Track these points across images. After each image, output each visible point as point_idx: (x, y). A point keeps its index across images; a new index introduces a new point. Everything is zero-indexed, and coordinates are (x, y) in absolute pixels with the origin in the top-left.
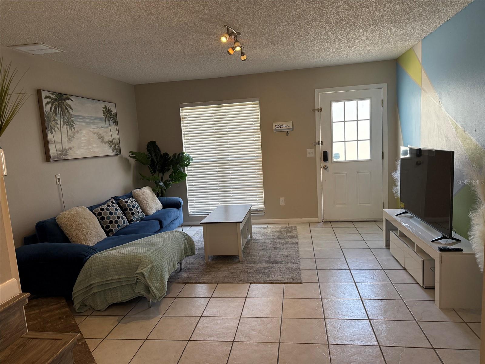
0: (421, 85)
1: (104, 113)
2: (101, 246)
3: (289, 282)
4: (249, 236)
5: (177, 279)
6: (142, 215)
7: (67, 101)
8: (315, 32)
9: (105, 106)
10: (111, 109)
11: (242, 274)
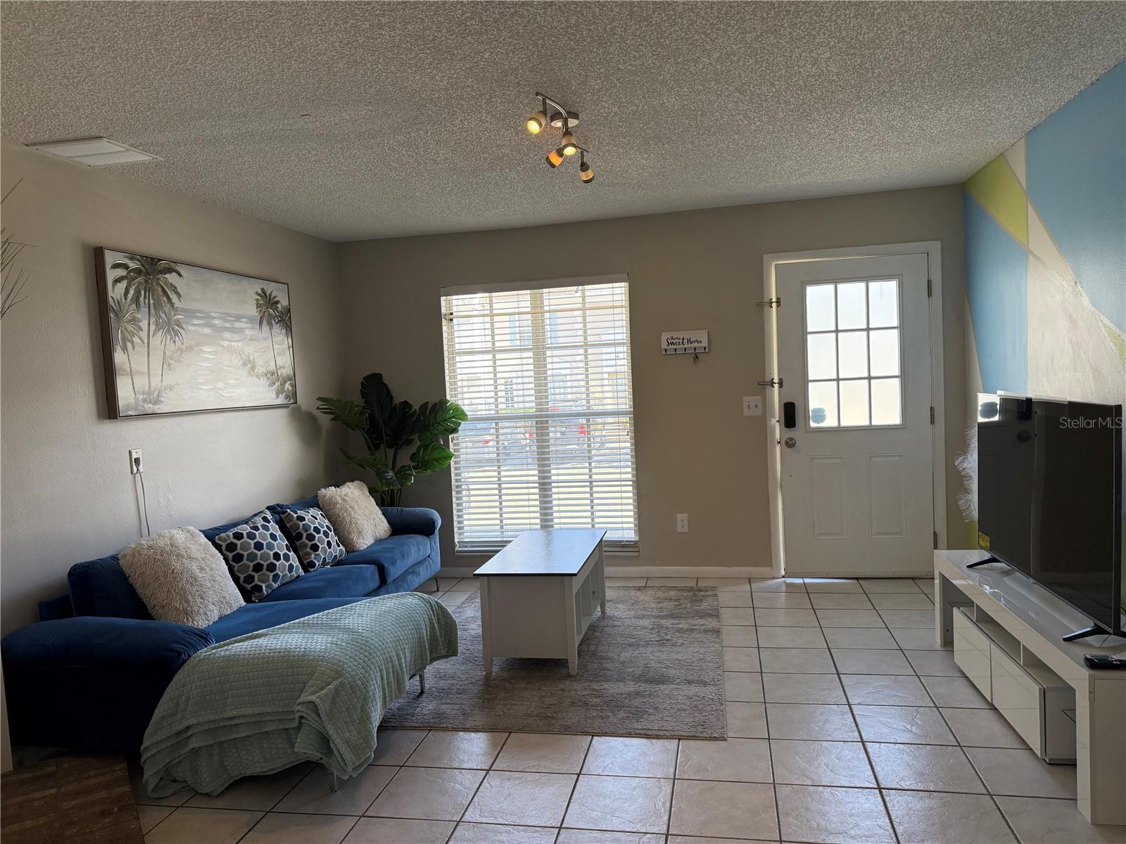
0: (1026, 243)
1: (258, 306)
2: (230, 628)
3: (692, 737)
4: (599, 609)
5: (409, 717)
6: (338, 550)
7: (167, 276)
8: (761, 113)
9: (263, 290)
10: (275, 297)
11: (572, 709)
